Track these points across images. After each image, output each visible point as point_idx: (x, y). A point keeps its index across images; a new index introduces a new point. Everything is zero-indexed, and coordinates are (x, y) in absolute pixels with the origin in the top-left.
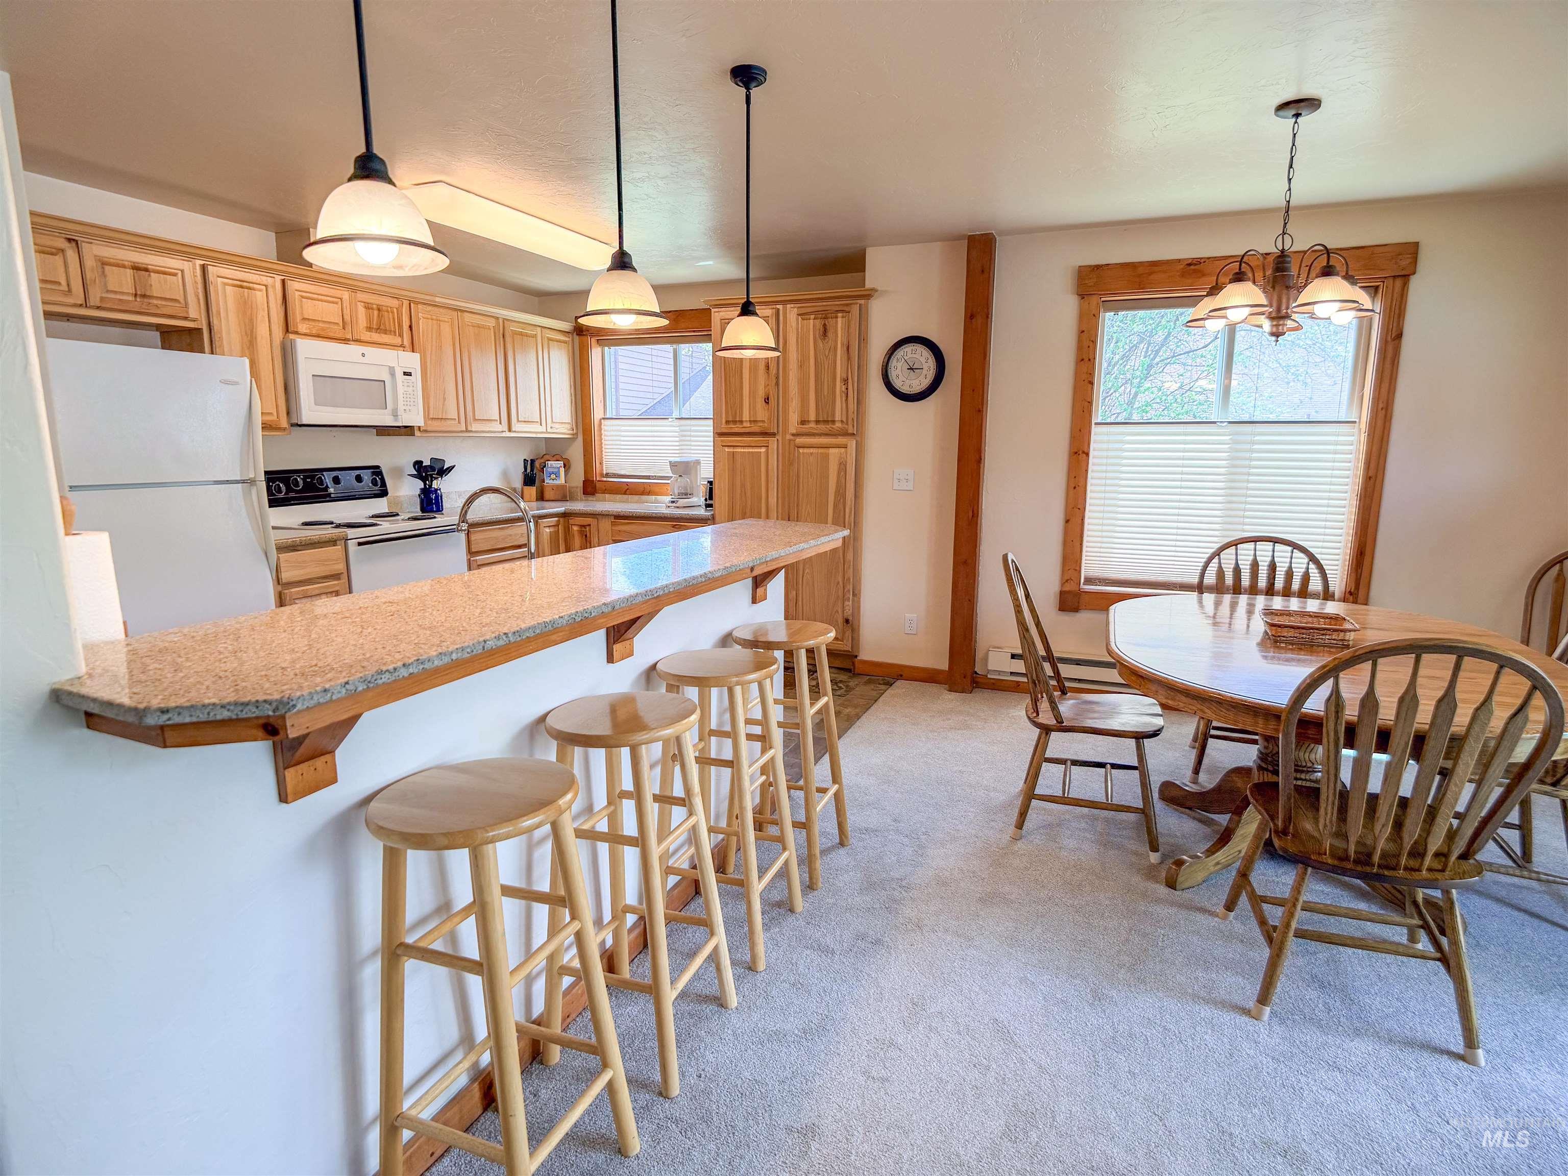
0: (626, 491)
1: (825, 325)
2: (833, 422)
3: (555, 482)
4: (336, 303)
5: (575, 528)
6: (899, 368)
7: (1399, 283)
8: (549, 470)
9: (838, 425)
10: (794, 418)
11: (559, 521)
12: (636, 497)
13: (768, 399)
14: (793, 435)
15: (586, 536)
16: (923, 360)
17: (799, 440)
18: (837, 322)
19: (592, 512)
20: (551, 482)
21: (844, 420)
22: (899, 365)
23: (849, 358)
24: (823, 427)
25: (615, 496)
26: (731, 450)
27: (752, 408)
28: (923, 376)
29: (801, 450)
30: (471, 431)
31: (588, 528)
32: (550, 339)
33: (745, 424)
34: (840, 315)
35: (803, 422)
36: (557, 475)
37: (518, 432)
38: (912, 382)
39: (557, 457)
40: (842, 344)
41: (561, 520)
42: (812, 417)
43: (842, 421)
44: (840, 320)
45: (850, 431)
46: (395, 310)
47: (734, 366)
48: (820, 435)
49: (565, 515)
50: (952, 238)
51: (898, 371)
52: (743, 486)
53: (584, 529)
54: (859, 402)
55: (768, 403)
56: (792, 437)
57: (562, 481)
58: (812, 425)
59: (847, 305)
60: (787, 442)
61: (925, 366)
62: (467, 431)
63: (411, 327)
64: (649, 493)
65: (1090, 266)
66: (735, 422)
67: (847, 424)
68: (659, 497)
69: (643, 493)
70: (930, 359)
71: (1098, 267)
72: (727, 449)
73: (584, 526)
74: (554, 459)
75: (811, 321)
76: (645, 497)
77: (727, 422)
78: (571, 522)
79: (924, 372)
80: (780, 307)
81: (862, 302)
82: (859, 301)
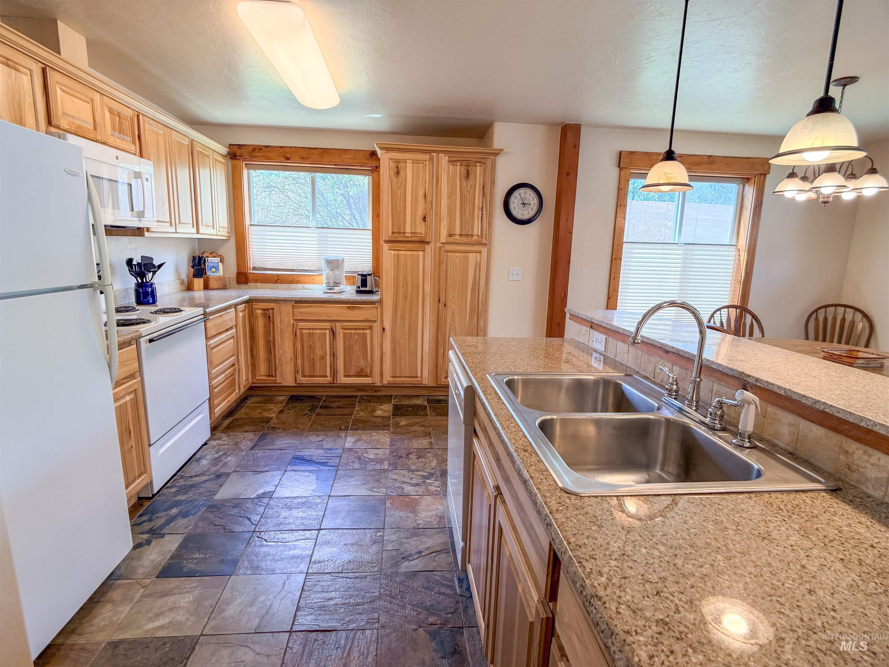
0: (276, 281)
1: (468, 170)
2: (472, 235)
3: (215, 274)
4: (88, 103)
5: (259, 312)
6: (516, 203)
7: (762, 177)
8: (210, 264)
9: (475, 238)
10: (444, 232)
11: (245, 306)
12: (286, 286)
13: (425, 218)
14: (443, 243)
15: (269, 317)
16: (531, 199)
17: (449, 247)
18: (476, 169)
19: (276, 298)
20: (212, 274)
21: (479, 234)
22: (516, 201)
23: (484, 194)
24: (465, 239)
25: (267, 284)
26: (396, 252)
27: (413, 223)
28: (530, 209)
29: (449, 254)
30: (178, 233)
31: (271, 311)
32: (216, 160)
33: (407, 235)
34: (478, 164)
35: (450, 235)
36: (217, 268)
37: (203, 234)
38: (523, 212)
39: (214, 254)
40: (480, 185)
41: (247, 305)
42: (458, 231)
43: (478, 235)
44: (478, 168)
45: (483, 242)
46: (129, 118)
47: (399, 194)
48: (461, 244)
49: (249, 302)
50: (551, 125)
51: (515, 205)
52: (405, 279)
53: (266, 312)
54: (490, 224)
55: (425, 221)
56: (441, 245)
57: (221, 273)
58: (457, 237)
59: (484, 158)
60: (438, 249)
61: (532, 203)
62: (176, 232)
63: (139, 136)
64: (297, 282)
65: (627, 152)
66: (399, 233)
67: (482, 237)
68: (306, 286)
69: (292, 282)
70: (535, 199)
71: (632, 153)
72: (392, 252)
73: (267, 310)
74: (212, 256)
75: (458, 167)
76: (293, 286)
77: (393, 233)
78: (254, 306)
79: (532, 206)
80: (434, 154)
81: (493, 157)
82: (490, 157)
